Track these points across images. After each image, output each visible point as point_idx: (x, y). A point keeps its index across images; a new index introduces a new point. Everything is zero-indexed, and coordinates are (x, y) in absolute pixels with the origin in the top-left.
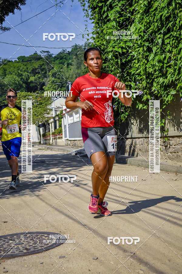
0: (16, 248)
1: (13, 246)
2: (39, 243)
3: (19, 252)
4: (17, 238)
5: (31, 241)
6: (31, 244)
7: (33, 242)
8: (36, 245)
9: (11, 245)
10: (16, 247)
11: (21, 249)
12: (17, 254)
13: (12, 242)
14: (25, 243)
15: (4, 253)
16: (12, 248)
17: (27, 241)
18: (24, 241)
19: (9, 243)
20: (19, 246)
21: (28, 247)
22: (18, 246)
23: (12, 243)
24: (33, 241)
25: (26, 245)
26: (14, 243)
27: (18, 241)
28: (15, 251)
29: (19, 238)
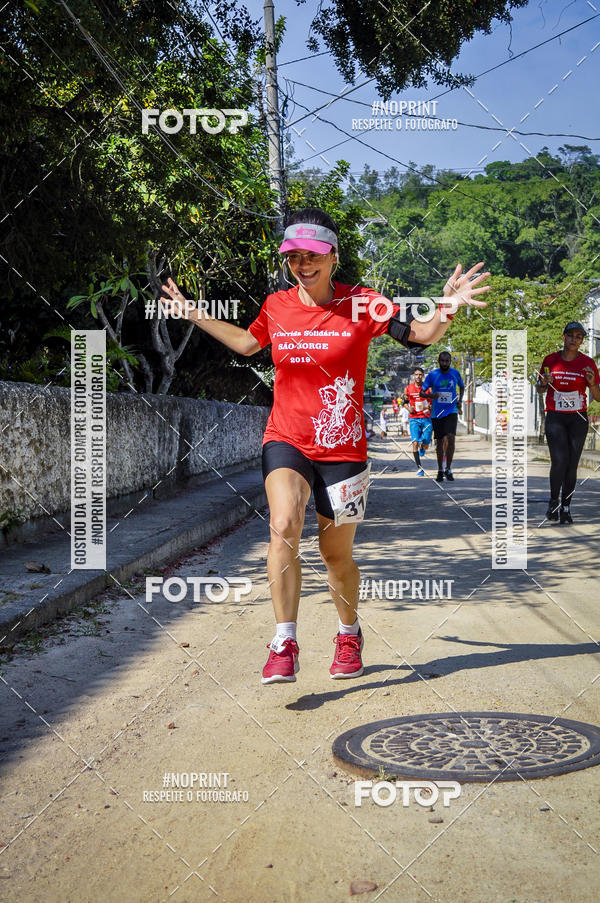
0: (466, 757)
1: (457, 747)
2: (538, 749)
3: (476, 768)
4: (470, 727)
5: (512, 741)
6: (511, 750)
7: (518, 745)
8: (528, 753)
9: (451, 745)
10: (466, 752)
11: (483, 760)
12: (469, 773)
13: (455, 736)
14: (493, 744)
15: (430, 767)
16: (455, 756)
17: (499, 740)
18: (491, 739)
19: (446, 739)
20: (477, 751)
21: (503, 758)
22: (472, 749)
23: (454, 739)
24: (519, 741)
25: (497, 751)
26: (462, 740)
27: (472, 737)
28: (464, 765)
29: (475, 728)
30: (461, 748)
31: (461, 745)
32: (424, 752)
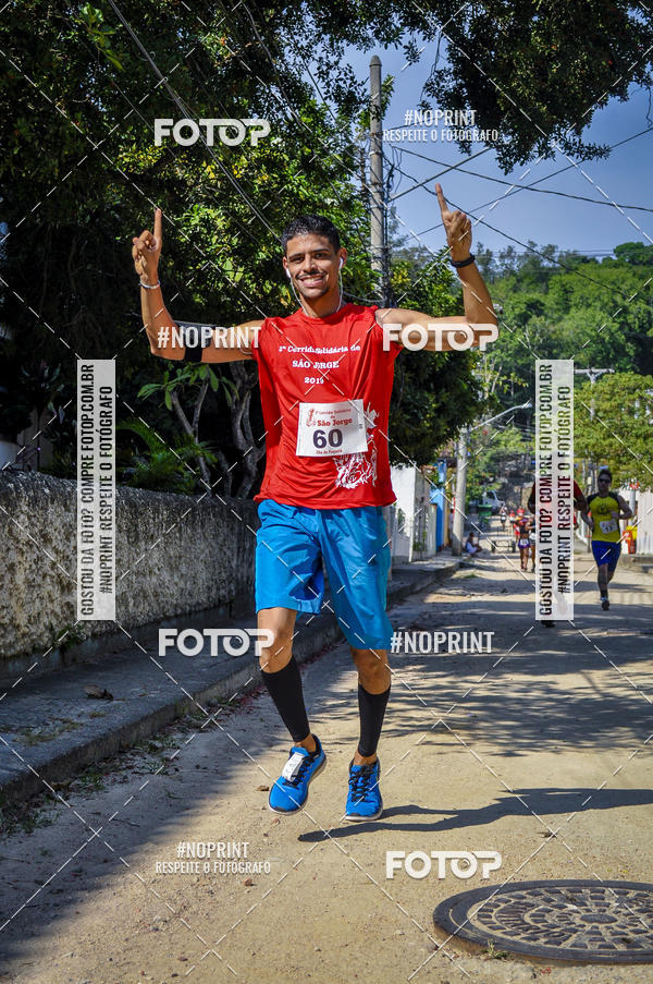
0: (588, 933)
1: (578, 921)
3: (600, 947)
4: (592, 898)
5: (642, 917)
6: (640, 927)
9: (571, 918)
10: (588, 927)
11: (608, 937)
12: (592, 953)
13: (575, 908)
14: (621, 919)
15: (546, 943)
16: (575, 931)
17: (627, 915)
18: (617, 913)
19: (564, 910)
20: (601, 926)
21: (632, 936)
22: (594, 924)
23: (573, 911)
25: (625, 928)
26: (583, 913)
27: (595, 910)
28: (586, 942)
29: (599, 899)
30: (582, 923)
31: (582, 919)
32: (539, 925)
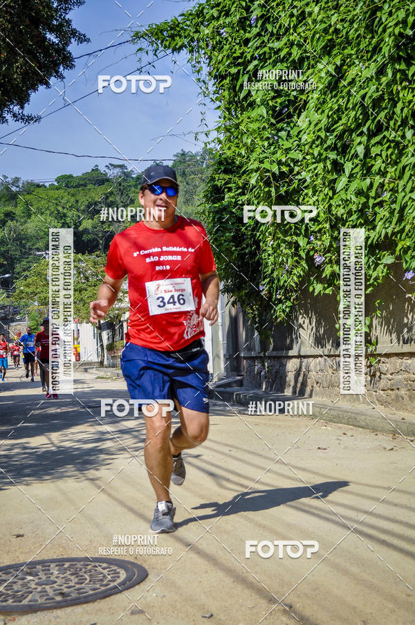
0: (40, 592)
1: (33, 586)
2: (90, 581)
3: (46, 599)
4: (43, 571)
5: (72, 577)
6: (72, 584)
7: (76, 580)
8: (83, 585)
9: (29, 585)
10: (39, 589)
11: (51, 592)
12: (41, 604)
13: (31, 578)
14: (59, 581)
15: (13, 602)
16: (31, 592)
17: (64, 578)
18: (57, 577)
19: (25, 581)
20: (47, 588)
21: (66, 590)
22: (44, 586)
23: (31, 580)
24: (77, 577)
25: (61, 586)
26: (37, 581)
27: (44, 578)
28: (38, 598)
29: (47, 571)
30: (36, 587)
31: (36, 584)
32: (9, 592)
